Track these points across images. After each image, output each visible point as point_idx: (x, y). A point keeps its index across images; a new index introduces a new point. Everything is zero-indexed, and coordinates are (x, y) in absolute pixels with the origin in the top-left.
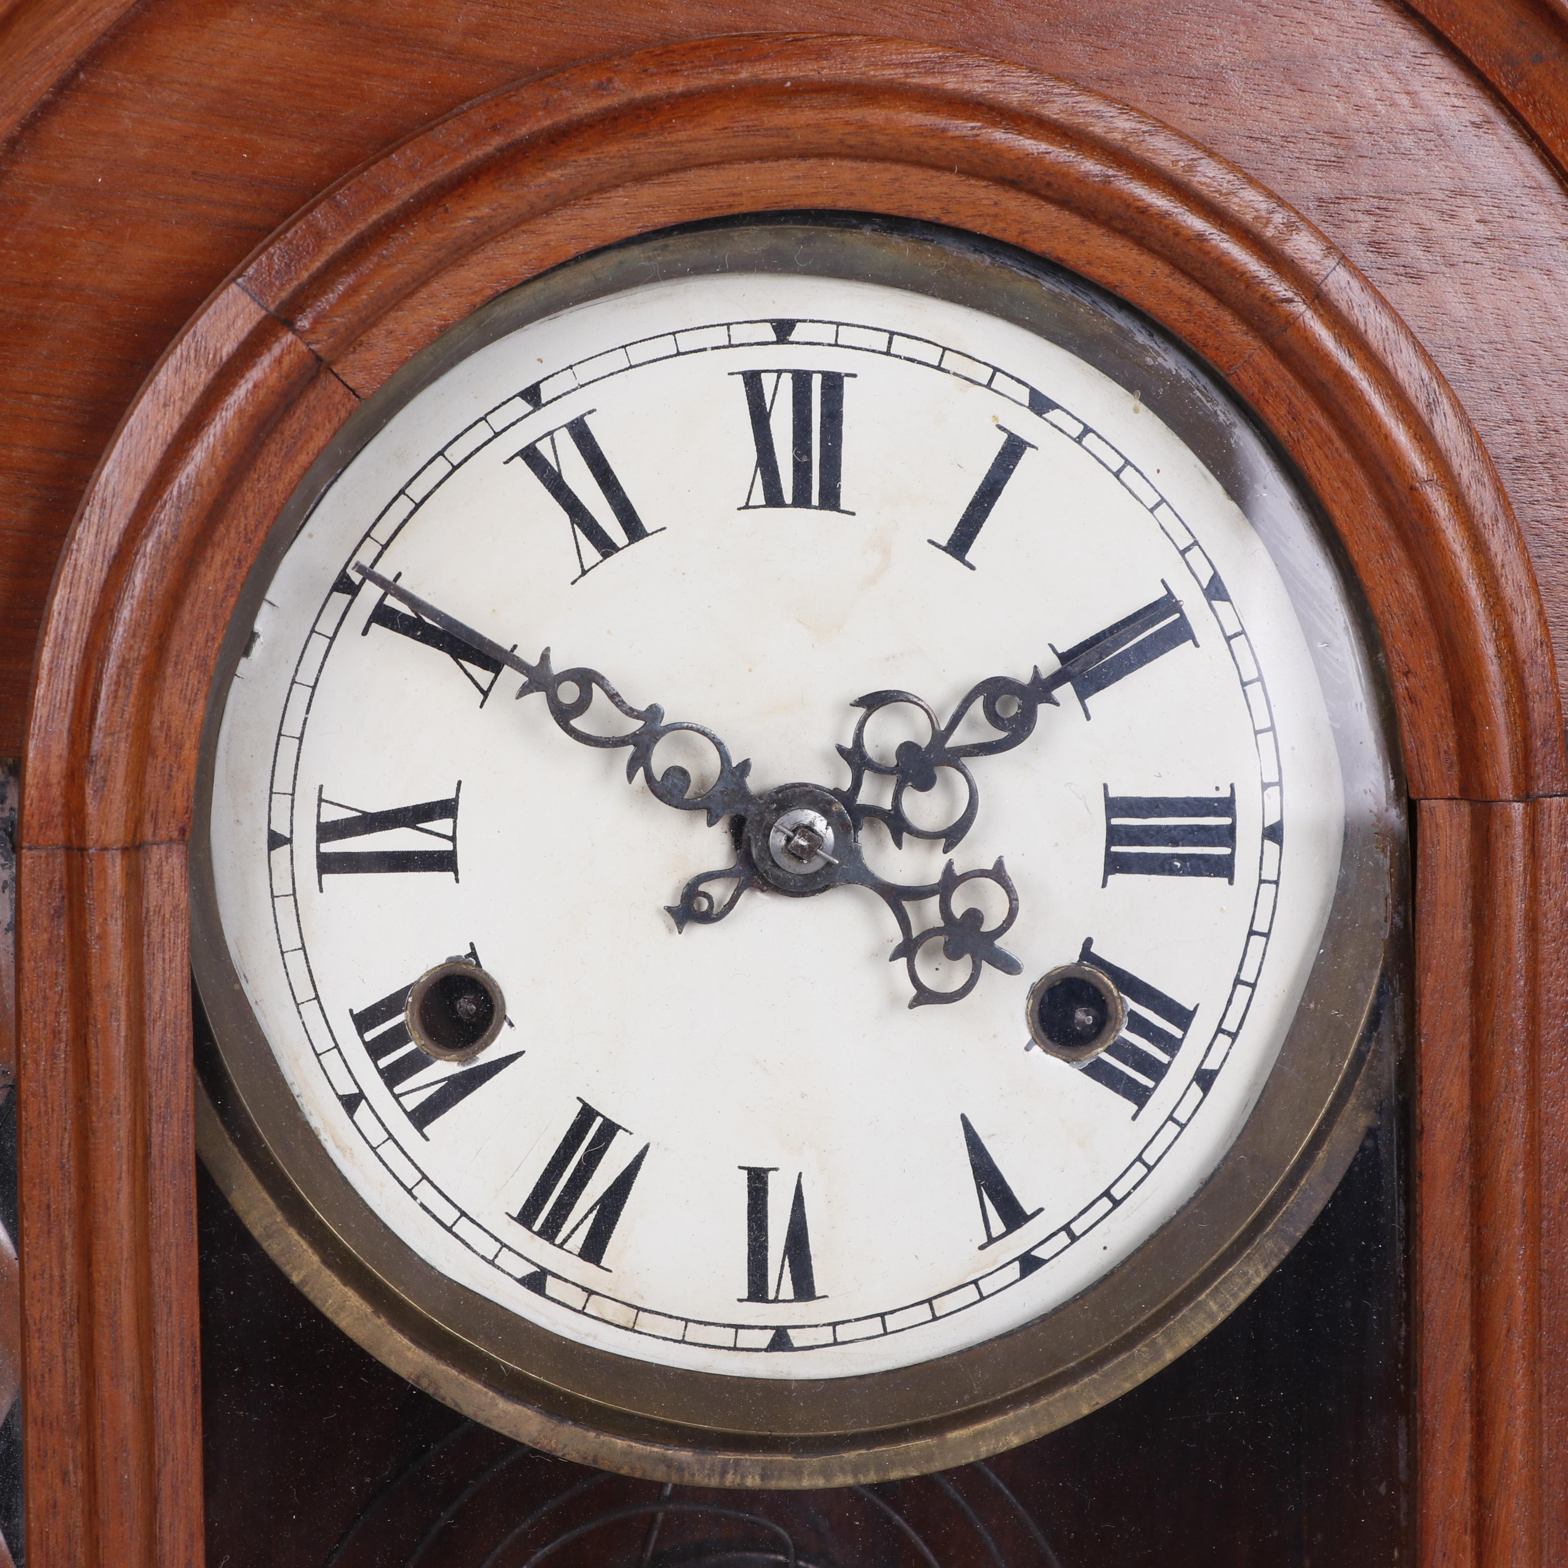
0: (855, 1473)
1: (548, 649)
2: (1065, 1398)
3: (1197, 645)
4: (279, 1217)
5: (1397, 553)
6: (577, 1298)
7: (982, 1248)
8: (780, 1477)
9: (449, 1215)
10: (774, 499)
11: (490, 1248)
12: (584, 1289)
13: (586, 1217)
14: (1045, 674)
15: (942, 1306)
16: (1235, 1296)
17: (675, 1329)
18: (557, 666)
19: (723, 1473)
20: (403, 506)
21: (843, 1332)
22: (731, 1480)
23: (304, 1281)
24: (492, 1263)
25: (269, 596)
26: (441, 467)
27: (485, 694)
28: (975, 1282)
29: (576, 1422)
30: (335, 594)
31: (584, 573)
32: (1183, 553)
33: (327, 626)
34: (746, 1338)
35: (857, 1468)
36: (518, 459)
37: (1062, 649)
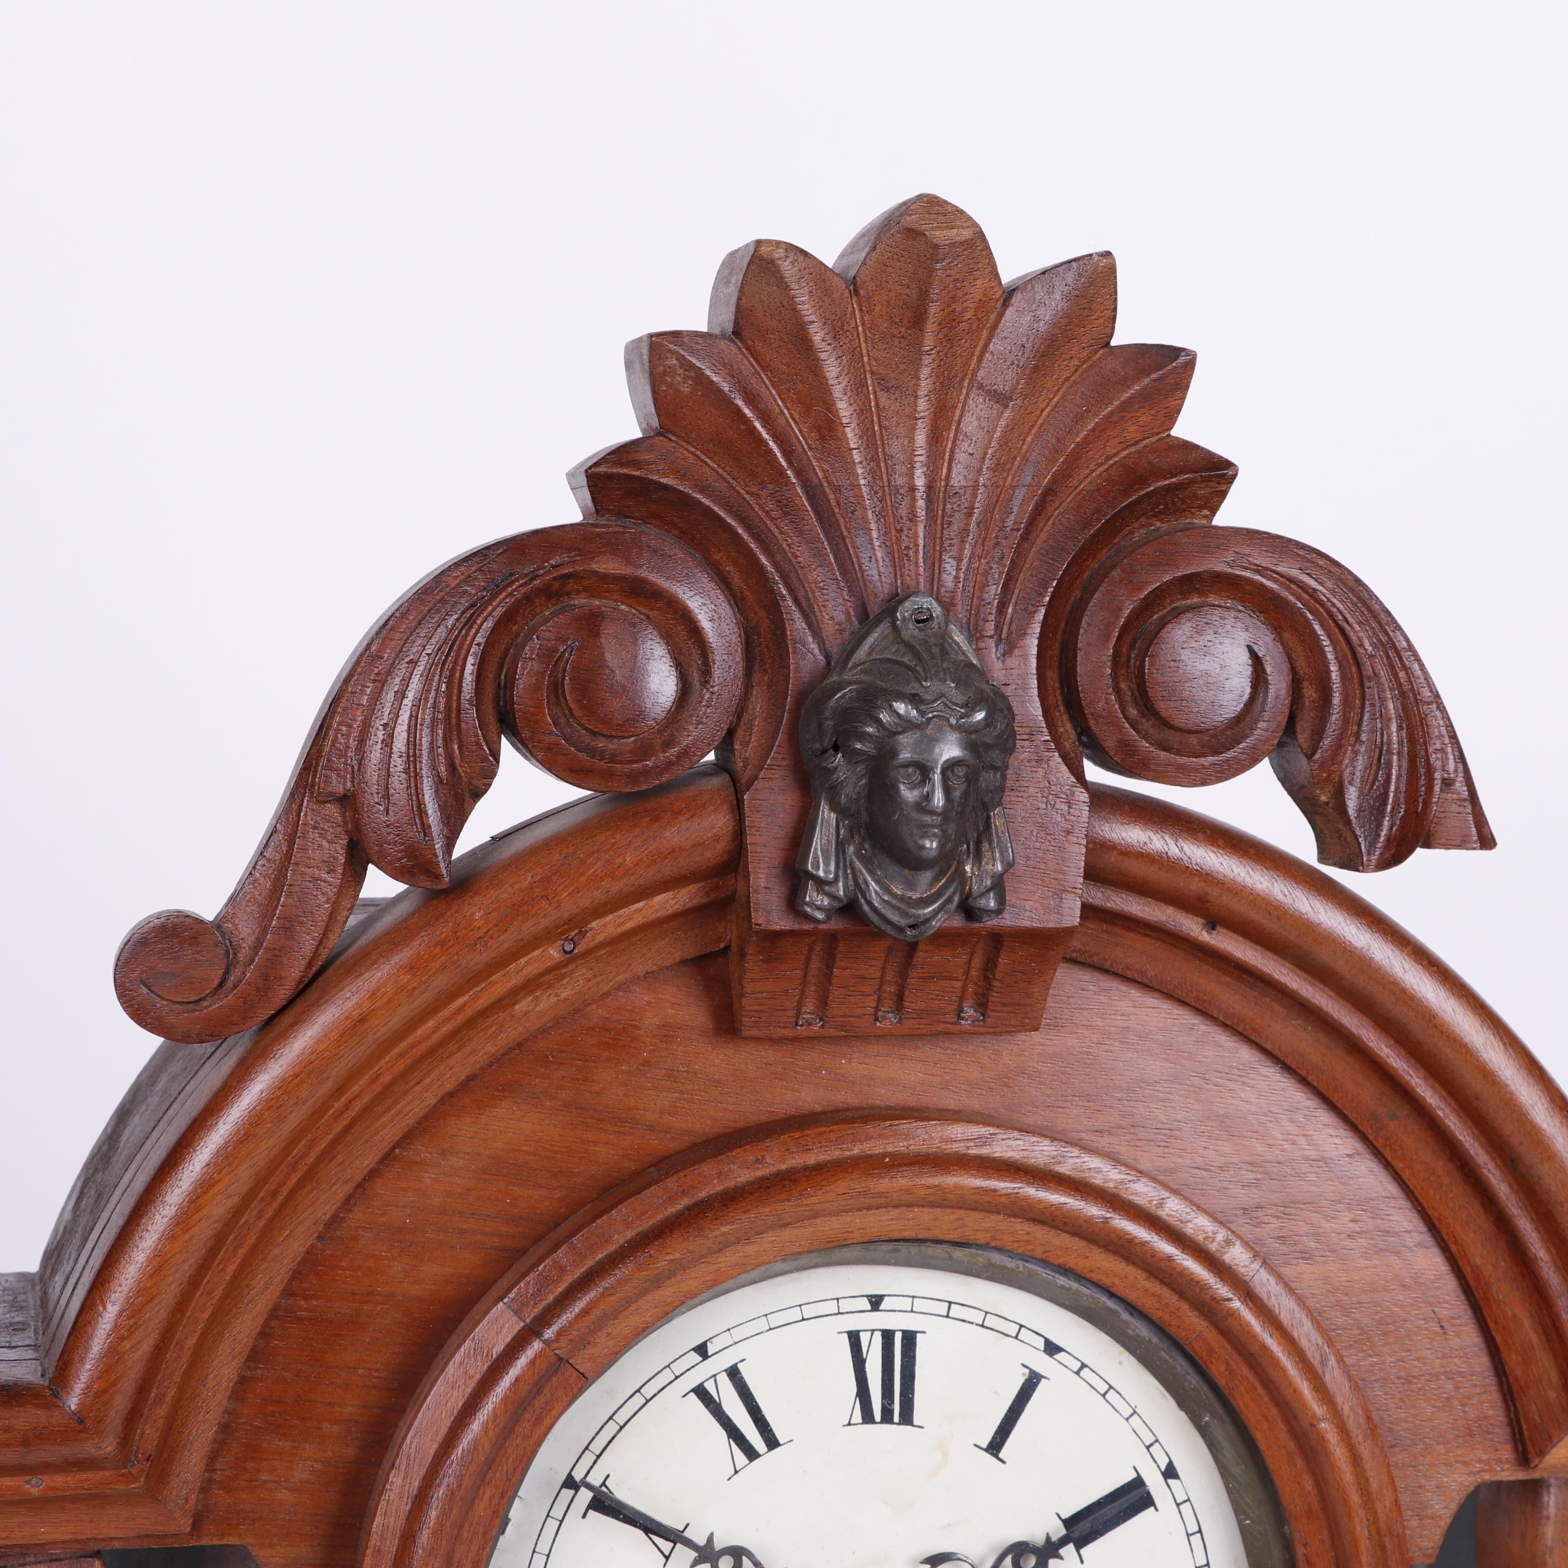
1: (712, 1534)
3: (1157, 1510)
5: (1300, 1463)
10: (868, 1417)
14: (1054, 1538)
18: (718, 1545)
20: (612, 1428)
25: (519, 1494)
26: (638, 1400)
27: (667, 1558)
30: (564, 1490)
31: (736, 1472)
32: (1148, 1448)
33: (557, 1512)
36: (692, 1394)
37: (1066, 1515)
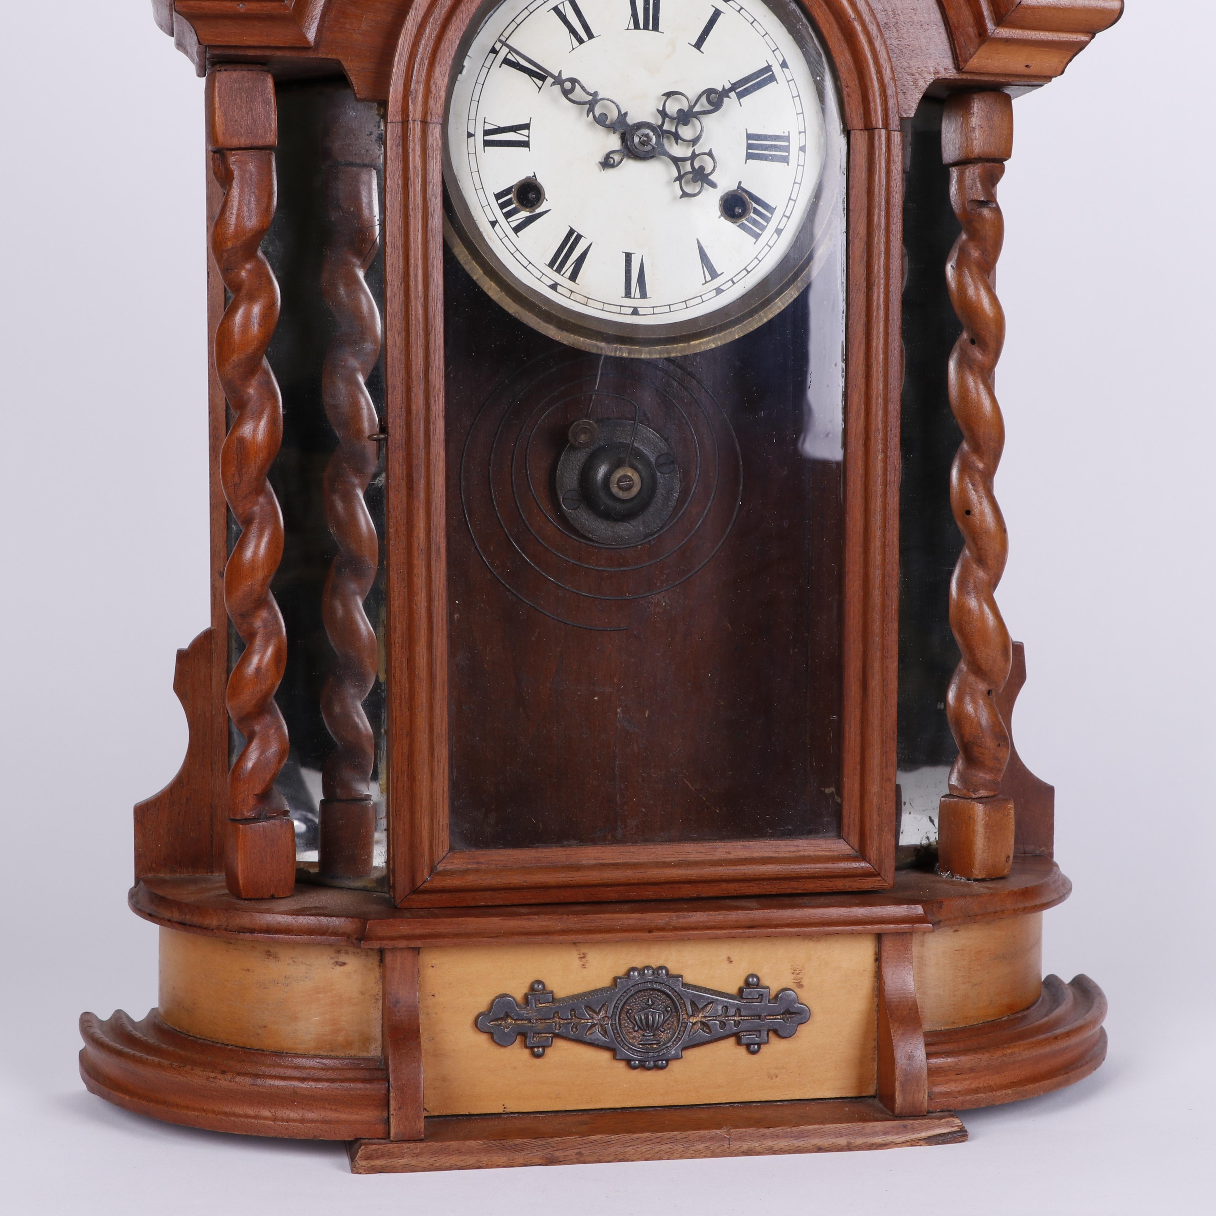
0: (660, 354)
1: (561, 71)
2: (730, 332)
3: (777, 83)
4: (470, 258)
5: (844, 45)
6: (568, 293)
7: (703, 284)
8: (635, 354)
9: (525, 263)
10: (637, 26)
11: (539, 275)
12: (570, 290)
13: (571, 266)
14: (726, 88)
15: (690, 303)
16: (787, 301)
17: (600, 306)
18: (564, 77)
19: (616, 351)
20: (513, 25)
21: (656, 310)
22: (618, 354)
23: (477, 279)
24: (539, 280)
25: (468, 54)
26: (526, 13)
27: (540, 89)
28: (701, 296)
29: (567, 331)
30: (490, 54)
31: (573, 49)
32: (773, 51)
33: (488, 64)
34: (624, 310)
35: (660, 352)
36: (552, 10)
37: (732, 82)
